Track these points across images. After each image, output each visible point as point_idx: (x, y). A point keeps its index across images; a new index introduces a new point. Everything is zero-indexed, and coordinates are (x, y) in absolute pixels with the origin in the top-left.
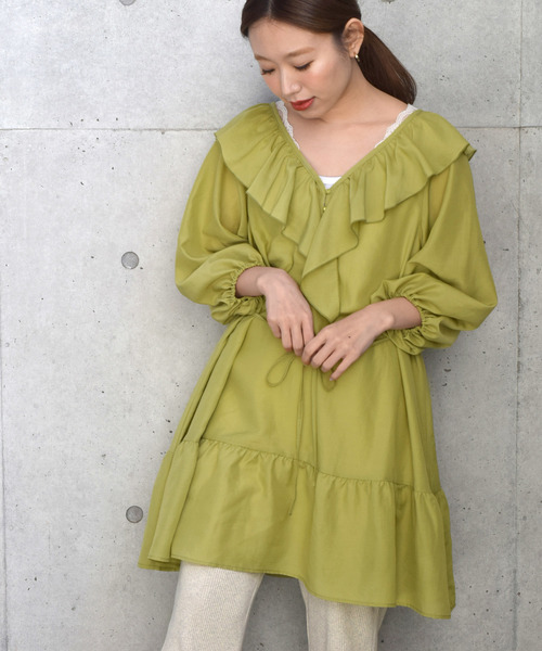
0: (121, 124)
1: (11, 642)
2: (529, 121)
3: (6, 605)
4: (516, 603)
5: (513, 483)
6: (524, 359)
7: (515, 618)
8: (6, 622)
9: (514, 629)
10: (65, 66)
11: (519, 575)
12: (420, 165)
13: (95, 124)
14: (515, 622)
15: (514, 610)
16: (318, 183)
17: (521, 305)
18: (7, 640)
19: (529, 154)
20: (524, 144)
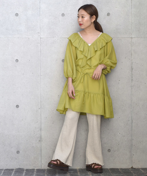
0: (62, 37)
1: (42, 129)
2: (133, 36)
3: (41, 122)
4: (132, 123)
5: (131, 101)
6: (133, 79)
7: (132, 125)
8: (41, 125)
9: (132, 128)
10: (52, 27)
11: (133, 117)
12: (105, 41)
13: (57, 37)
14: (132, 126)
15: (132, 124)
16: (88, 45)
17: (132, 69)
18: (41, 129)
19: (133, 42)
20: (132, 41)
